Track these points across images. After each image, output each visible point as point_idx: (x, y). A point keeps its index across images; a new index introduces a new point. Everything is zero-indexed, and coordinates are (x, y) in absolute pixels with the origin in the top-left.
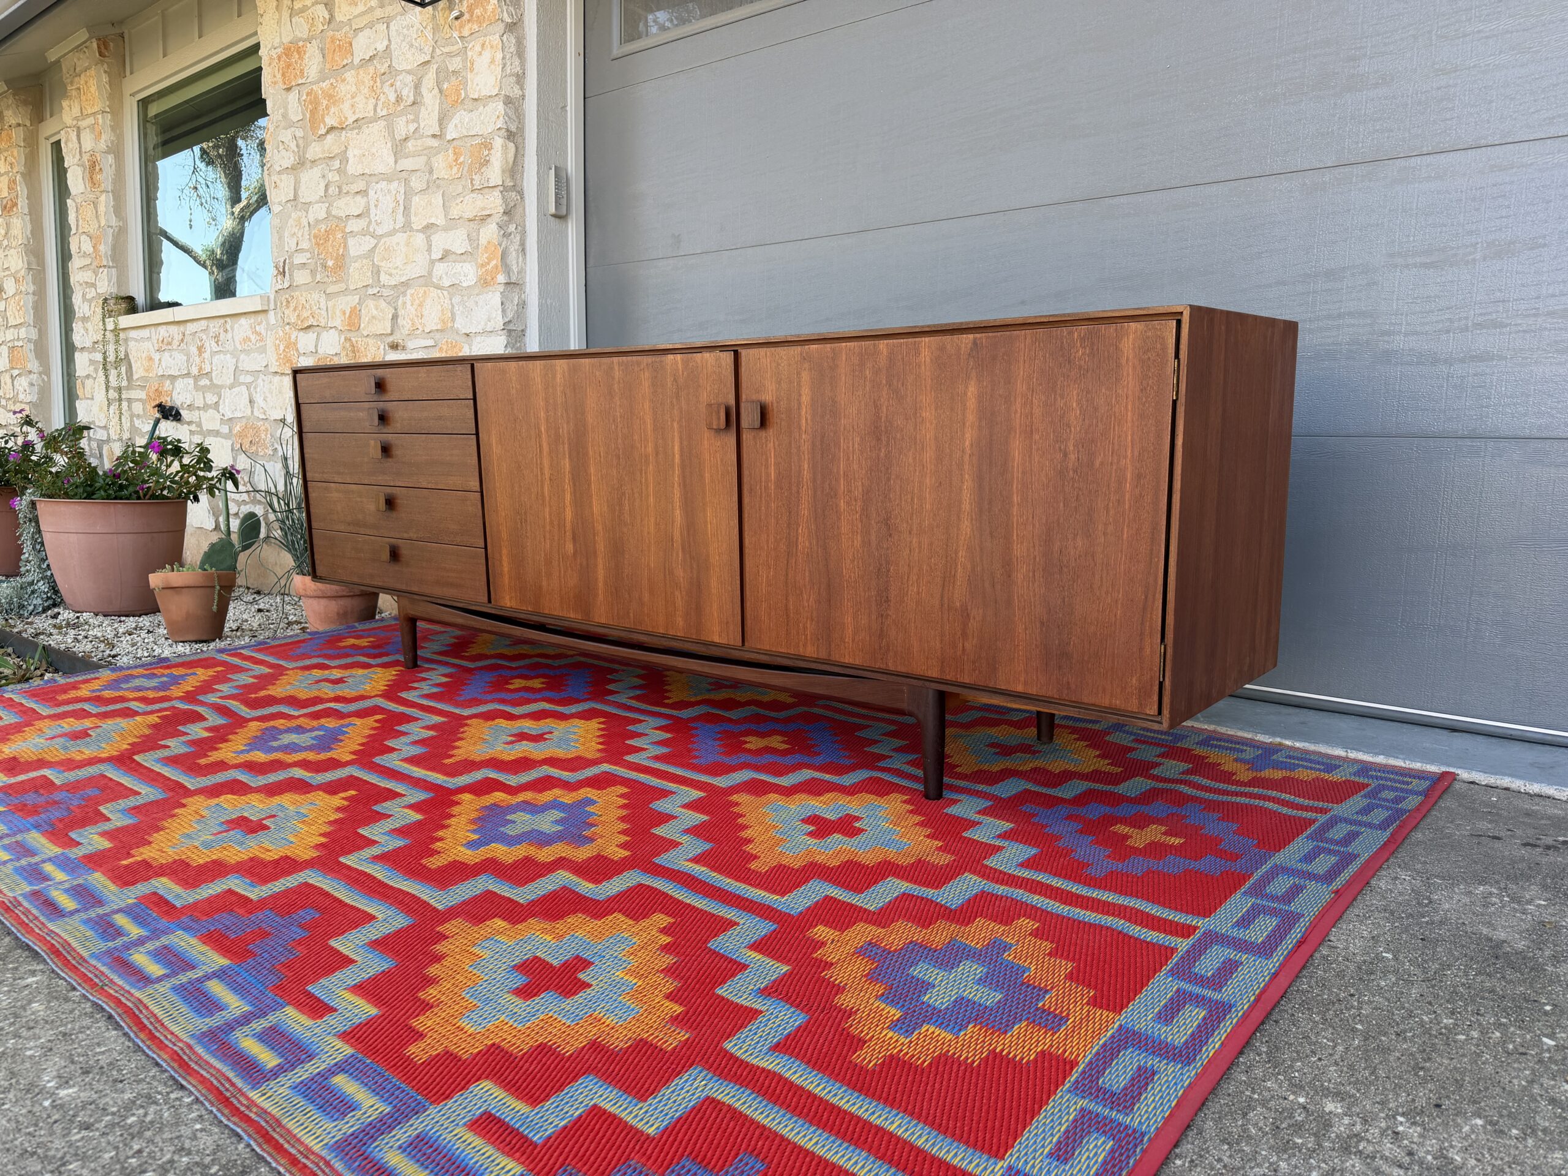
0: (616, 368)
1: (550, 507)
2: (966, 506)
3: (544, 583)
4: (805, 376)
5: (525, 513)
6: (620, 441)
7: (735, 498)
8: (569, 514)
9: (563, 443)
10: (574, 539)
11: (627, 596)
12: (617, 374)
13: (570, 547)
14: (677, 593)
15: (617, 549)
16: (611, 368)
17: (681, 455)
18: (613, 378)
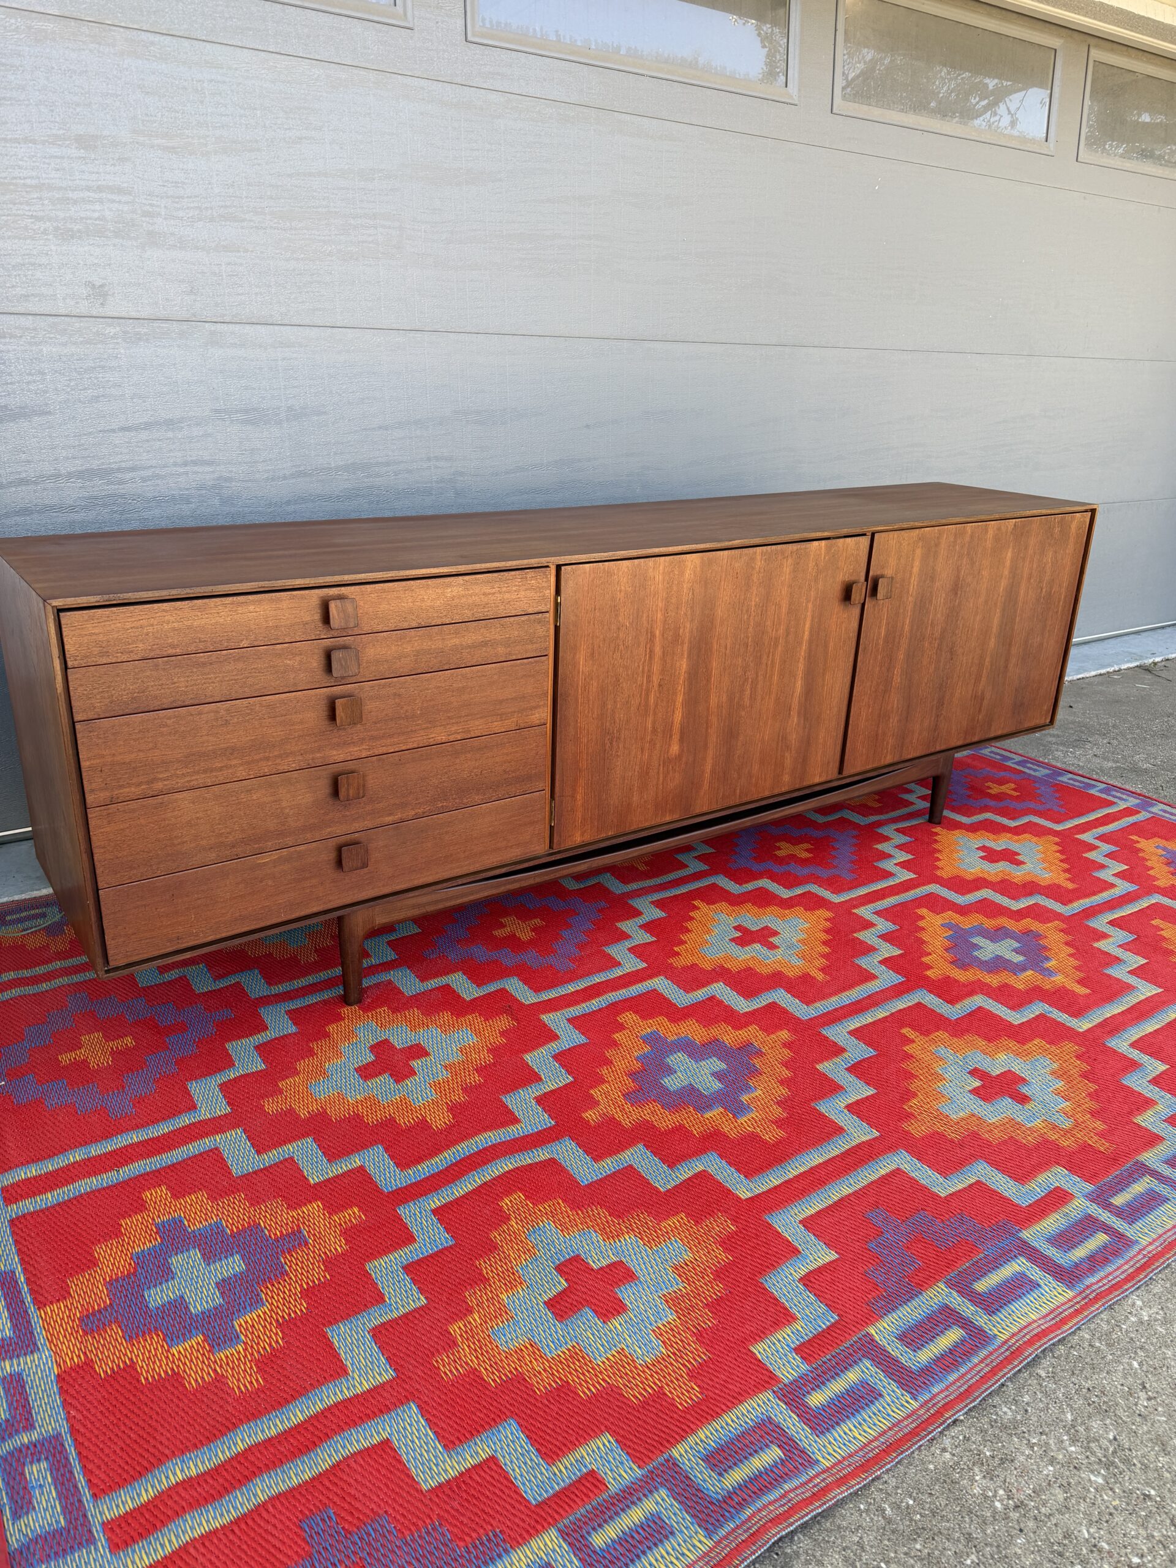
0: (759, 557)
1: (655, 714)
2: (994, 630)
3: (635, 798)
4: (919, 552)
5: (619, 731)
6: (751, 629)
7: (852, 659)
8: (678, 716)
9: (683, 643)
10: (681, 740)
11: (736, 776)
12: (759, 563)
13: (675, 749)
14: (787, 755)
15: (730, 734)
16: (753, 559)
17: (811, 632)
18: (753, 568)
